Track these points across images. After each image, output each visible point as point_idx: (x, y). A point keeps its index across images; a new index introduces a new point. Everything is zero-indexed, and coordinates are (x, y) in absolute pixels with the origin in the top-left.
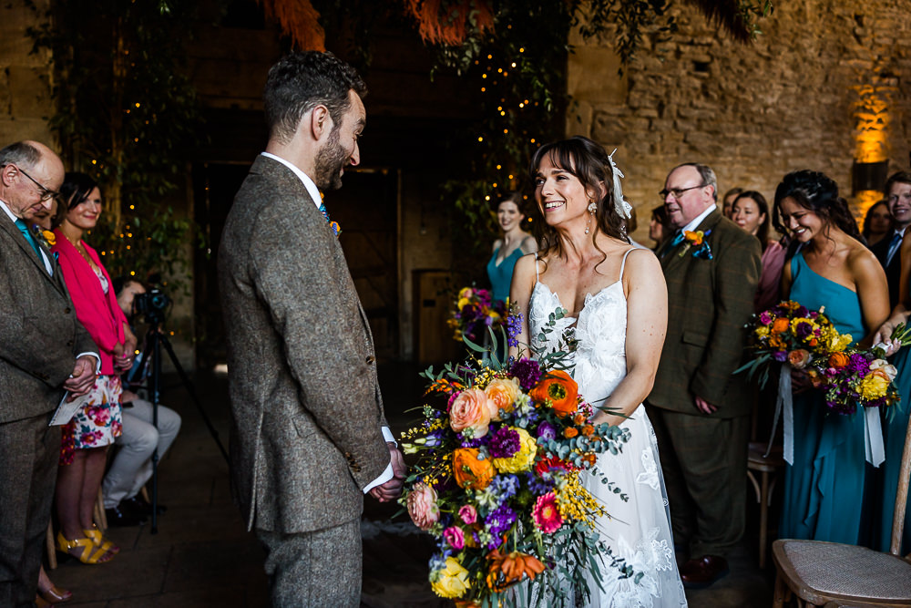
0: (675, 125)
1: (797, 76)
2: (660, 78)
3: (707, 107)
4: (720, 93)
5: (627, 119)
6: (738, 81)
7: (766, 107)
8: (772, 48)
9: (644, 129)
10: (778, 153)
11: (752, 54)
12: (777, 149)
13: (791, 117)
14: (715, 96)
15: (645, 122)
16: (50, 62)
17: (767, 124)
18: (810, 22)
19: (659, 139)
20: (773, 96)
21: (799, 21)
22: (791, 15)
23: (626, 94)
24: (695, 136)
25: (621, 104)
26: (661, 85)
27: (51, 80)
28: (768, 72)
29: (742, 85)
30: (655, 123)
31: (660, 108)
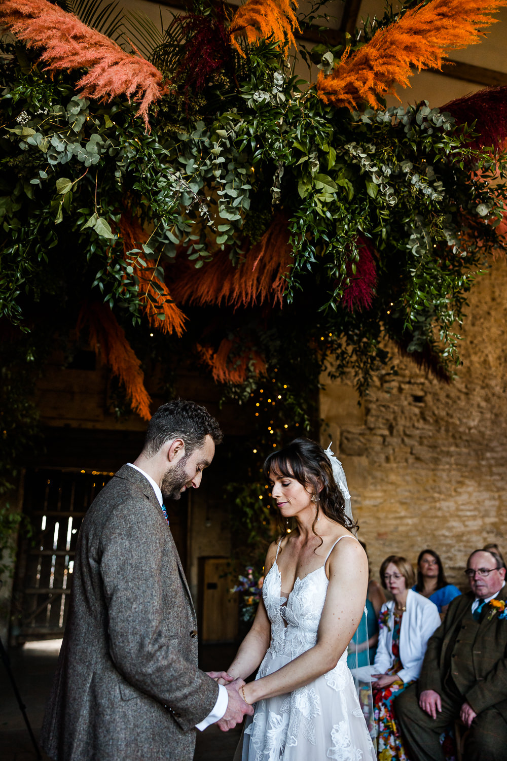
0: (403, 441)
1: (489, 406)
2: (389, 407)
3: (428, 429)
4: (435, 418)
5: (366, 437)
6: (447, 409)
7: (470, 429)
8: (469, 386)
9: (379, 444)
10: (484, 463)
11: (455, 391)
12: (483, 459)
13: (490, 435)
14: (431, 420)
15: (380, 439)
17: (472, 441)
18: (493, 369)
19: (392, 452)
20: (474, 420)
21: (486, 368)
22: (479, 363)
23: (364, 418)
24: (418, 449)
25: (361, 425)
26: (390, 412)
28: (468, 403)
29: (450, 412)
30: (388, 439)
31: (391, 428)
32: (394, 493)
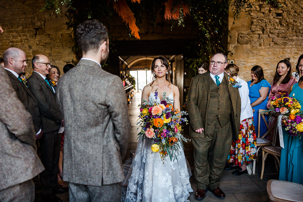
0: (269, 35)
2: (263, 20)
3: (282, 29)
4: (287, 23)
5: (250, 35)
6: (294, 18)
9: (257, 38)
11: (300, 8)
14: (285, 25)
15: (258, 36)
16: (72, 31)
19: (263, 41)
23: (250, 27)
24: (276, 39)
25: (248, 30)
26: (263, 22)
27: (73, 36)
29: (295, 20)
30: (261, 35)
31: (263, 30)
32: (262, 60)
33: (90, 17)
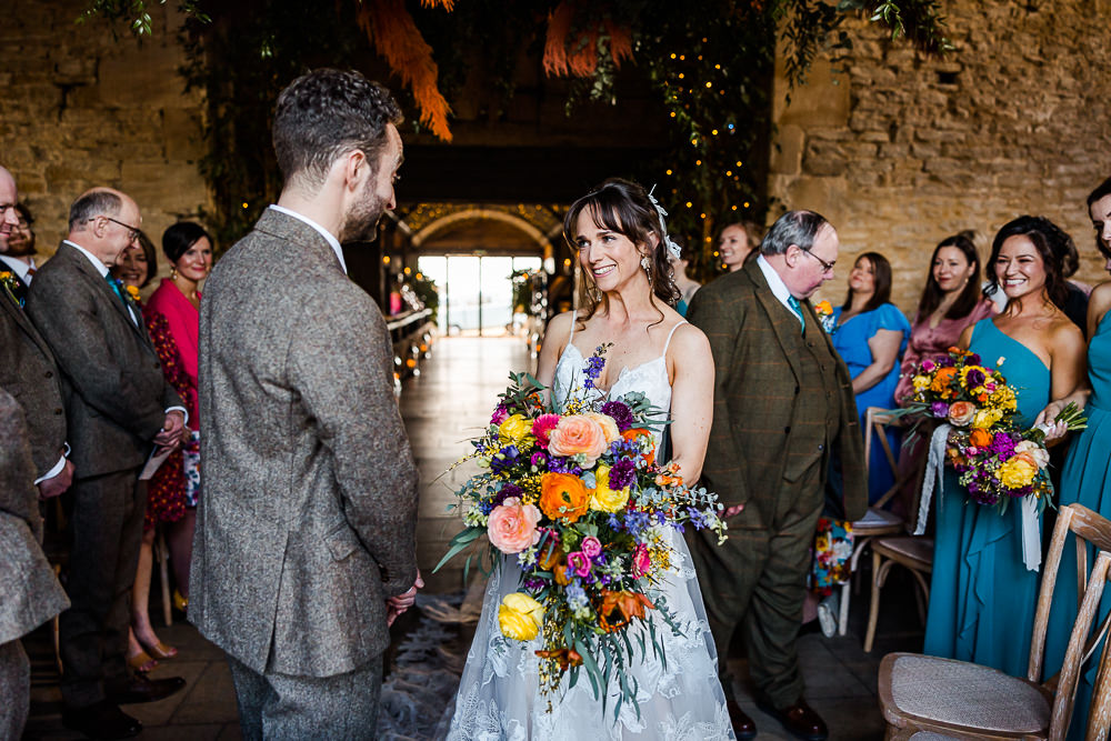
0: (911, 149)
1: (1079, 84)
2: (892, 93)
3: (958, 129)
4: (973, 109)
5: (848, 145)
6: (998, 93)
7: (1035, 126)
8: (1045, 50)
9: (870, 156)
10: (1050, 183)
11: (1018, 60)
12: (1050, 177)
13: (1071, 136)
14: (966, 114)
15: (872, 148)
16: (204, 101)
17: (1036, 147)
18: (1101, 15)
19: (890, 168)
20: (1045, 111)
21: (1085, 16)
22: (1073, 7)
23: (849, 115)
24: (936, 162)
25: (841, 127)
26: (893, 102)
27: (204, 119)
28: (1038, 80)
29: (1003, 98)
30: (884, 148)
31: (892, 130)
32: (885, 233)
33: (269, 53)
